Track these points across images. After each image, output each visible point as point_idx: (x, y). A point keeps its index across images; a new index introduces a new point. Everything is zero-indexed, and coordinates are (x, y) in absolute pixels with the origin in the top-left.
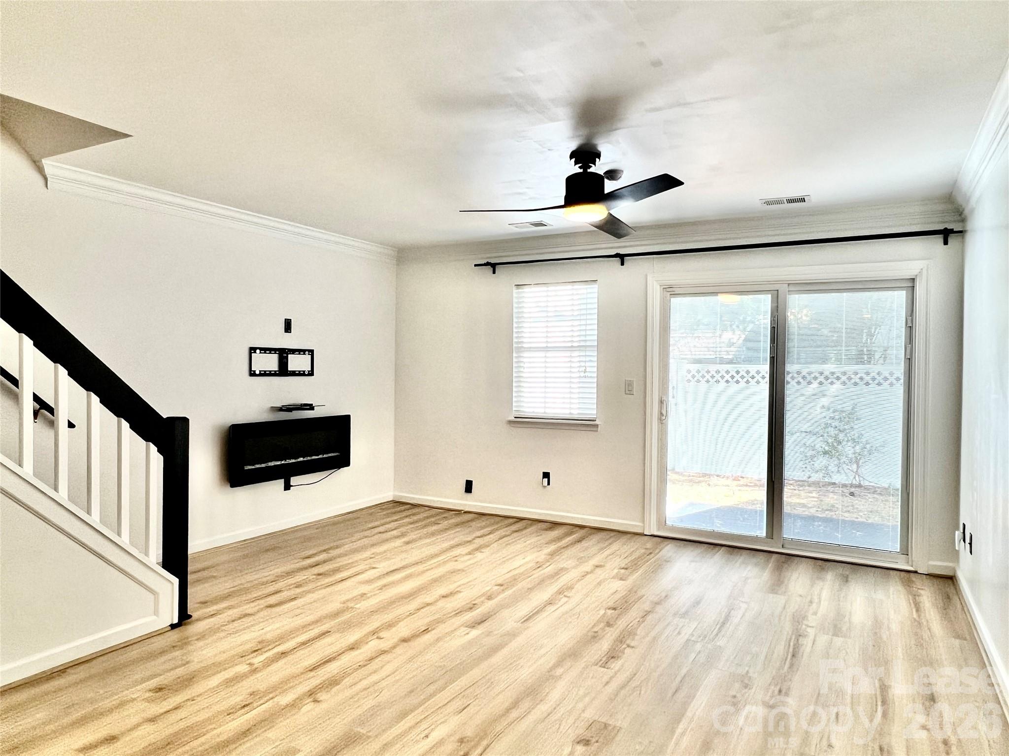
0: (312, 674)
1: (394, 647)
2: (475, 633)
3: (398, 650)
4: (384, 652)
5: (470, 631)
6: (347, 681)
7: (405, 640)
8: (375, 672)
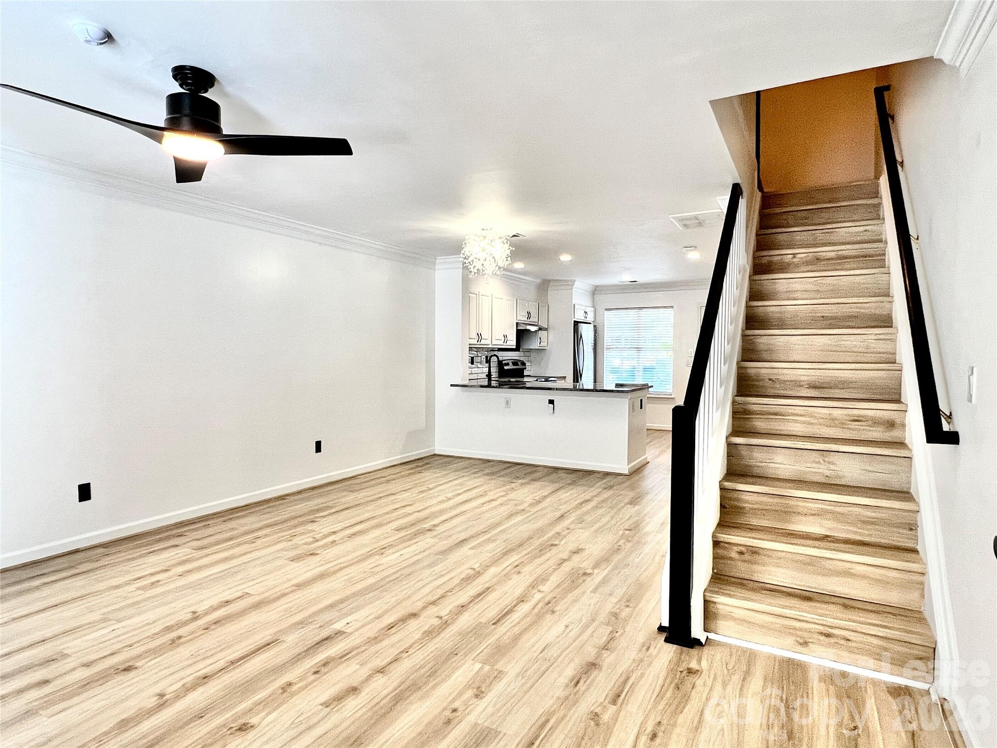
0: (487, 585)
1: (424, 608)
2: (338, 626)
3: (420, 604)
4: (433, 603)
5: (342, 628)
6: (456, 581)
7: (414, 615)
8: (438, 587)
